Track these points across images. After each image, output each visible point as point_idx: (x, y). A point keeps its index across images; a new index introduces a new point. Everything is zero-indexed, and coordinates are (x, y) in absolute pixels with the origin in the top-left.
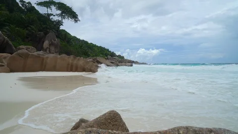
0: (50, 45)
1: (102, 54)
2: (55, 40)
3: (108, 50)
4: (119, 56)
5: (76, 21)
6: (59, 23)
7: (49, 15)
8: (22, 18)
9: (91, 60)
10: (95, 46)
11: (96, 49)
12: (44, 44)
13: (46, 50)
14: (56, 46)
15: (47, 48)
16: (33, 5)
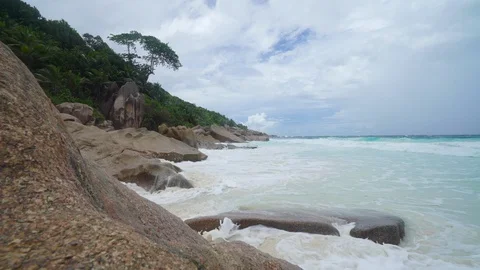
0: (126, 104)
1: (216, 122)
2: (136, 96)
3: (224, 117)
4: (240, 126)
5: (176, 67)
6: (147, 71)
7: (131, 56)
8: (80, 57)
9: (200, 130)
10: (205, 110)
11: (207, 115)
12: (116, 102)
13: (119, 112)
14: (137, 106)
15: (121, 109)
16: (105, 40)
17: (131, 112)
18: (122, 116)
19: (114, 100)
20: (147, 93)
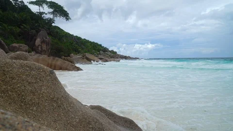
0: (42, 42)
1: (95, 49)
2: (47, 38)
4: (112, 52)
5: (67, 19)
6: (51, 21)
7: (41, 13)
9: (80, 56)
10: (88, 42)
11: (88, 44)
12: (36, 41)
13: (38, 47)
14: (47, 44)
15: (39, 45)
16: (26, 3)
17: (44, 47)
18: (40, 49)
19: (35, 41)
20: (51, 35)
